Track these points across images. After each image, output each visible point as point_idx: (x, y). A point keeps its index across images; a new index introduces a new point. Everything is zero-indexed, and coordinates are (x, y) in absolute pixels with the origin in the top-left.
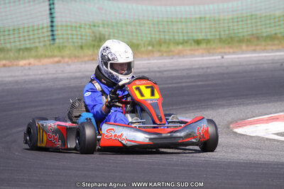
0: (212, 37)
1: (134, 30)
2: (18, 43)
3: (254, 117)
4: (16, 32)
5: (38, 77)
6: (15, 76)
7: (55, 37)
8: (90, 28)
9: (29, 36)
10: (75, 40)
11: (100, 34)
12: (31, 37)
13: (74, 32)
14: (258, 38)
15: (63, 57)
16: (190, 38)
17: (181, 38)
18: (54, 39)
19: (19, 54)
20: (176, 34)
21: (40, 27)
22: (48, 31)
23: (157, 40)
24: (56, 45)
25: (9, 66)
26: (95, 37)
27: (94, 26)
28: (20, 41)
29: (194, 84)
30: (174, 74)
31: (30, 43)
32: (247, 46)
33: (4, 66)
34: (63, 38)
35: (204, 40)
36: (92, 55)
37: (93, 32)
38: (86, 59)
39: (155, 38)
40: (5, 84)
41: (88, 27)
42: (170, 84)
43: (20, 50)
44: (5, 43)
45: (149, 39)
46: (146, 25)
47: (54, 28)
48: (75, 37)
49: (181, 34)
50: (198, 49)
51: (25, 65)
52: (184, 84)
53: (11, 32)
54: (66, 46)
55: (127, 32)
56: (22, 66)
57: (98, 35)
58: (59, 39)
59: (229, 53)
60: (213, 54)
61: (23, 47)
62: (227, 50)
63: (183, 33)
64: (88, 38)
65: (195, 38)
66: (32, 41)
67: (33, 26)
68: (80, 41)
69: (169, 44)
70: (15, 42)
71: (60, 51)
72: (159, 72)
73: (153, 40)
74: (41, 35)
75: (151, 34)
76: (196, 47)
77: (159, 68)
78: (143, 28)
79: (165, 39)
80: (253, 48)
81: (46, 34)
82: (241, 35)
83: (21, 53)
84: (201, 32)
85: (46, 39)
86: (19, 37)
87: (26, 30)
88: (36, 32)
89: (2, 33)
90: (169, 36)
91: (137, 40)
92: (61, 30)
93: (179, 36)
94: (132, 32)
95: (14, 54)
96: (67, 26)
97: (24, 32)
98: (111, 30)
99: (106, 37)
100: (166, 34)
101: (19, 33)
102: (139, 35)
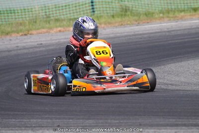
1: (149, 3)
2: (69, 15)
4: (67, 7)
7: (95, 10)
8: (119, 3)
9: (76, 10)
10: (108, 12)
11: (126, 7)
12: (78, 11)
13: (108, 6)
15: (100, 24)
16: (189, 7)
18: (94, 11)
19: (70, 23)
21: (84, 3)
22: (89, 6)
23: (167, 9)
24: (95, 15)
25: (63, 31)
26: (123, 9)
27: (122, 1)
28: (70, 14)
29: (193, 39)
30: (179, 33)
33: (60, 31)
34: (100, 11)
36: (121, 22)
37: (121, 6)
38: (117, 24)
39: (165, 8)
40: (61, 44)
41: (117, 2)
42: (176, 40)
43: (70, 19)
44: (60, 15)
45: (160, 9)
47: (94, 4)
48: (108, 9)
50: (195, 15)
52: (186, 40)
53: (64, 8)
54: (102, 16)
55: (145, 4)
57: (124, 7)
58: (97, 11)
61: (72, 17)
63: (184, 3)
65: (193, 7)
66: (78, 13)
67: (79, 3)
68: (112, 12)
69: (174, 12)
70: (66, 14)
71: (98, 20)
72: (168, 32)
73: (163, 9)
74: (85, 9)
75: (161, 5)
76: (194, 13)
77: (168, 29)
78: (156, 1)
79: (172, 8)
81: (88, 8)
85: (88, 11)
86: (70, 11)
87: (74, 5)
88: (81, 7)
89: (57, 9)
90: (175, 6)
91: (152, 9)
92: (99, 5)
93: (181, 6)
94: (148, 4)
95: (67, 23)
96: (102, 2)
97: (73, 7)
98: (134, 4)
99: (130, 8)
100: (172, 4)
101: (69, 8)
102: (153, 6)
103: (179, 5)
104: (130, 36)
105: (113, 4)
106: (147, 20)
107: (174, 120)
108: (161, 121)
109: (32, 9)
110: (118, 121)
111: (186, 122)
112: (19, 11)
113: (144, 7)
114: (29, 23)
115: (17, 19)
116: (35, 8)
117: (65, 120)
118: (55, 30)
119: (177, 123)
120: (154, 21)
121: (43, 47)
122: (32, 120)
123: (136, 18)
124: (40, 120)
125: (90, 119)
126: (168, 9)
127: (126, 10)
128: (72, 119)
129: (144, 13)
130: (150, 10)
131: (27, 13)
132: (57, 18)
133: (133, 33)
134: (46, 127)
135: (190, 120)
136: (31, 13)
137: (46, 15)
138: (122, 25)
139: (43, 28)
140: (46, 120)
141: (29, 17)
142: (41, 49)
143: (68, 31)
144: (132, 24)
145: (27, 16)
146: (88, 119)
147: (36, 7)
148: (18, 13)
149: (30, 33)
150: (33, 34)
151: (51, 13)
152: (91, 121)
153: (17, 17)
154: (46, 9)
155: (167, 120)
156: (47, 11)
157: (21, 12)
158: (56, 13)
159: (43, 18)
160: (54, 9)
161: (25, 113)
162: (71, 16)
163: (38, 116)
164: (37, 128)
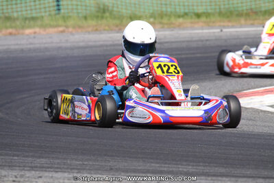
0: (213, 11)
1: (137, 2)
2: (24, 13)
3: (249, 89)
4: (23, 1)
5: (42, 46)
6: (20, 44)
7: (61, 7)
9: (35, 5)
10: (79, 11)
11: (104, 5)
12: (38, 7)
13: (79, 3)
14: (256, 13)
15: (67, 27)
16: (192, 11)
17: (182, 11)
18: (59, 10)
19: (25, 23)
20: (177, 7)
22: (53, 2)
23: (159, 12)
24: (61, 15)
25: (15, 35)
26: (99, 8)
28: (26, 10)
29: (192, 56)
30: (174, 46)
31: (36, 13)
32: (246, 20)
33: (11, 34)
35: (204, 13)
36: (96, 26)
37: (97, 4)
38: (90, 29)
39: (157, 10)
40: (10, 52)
43: (26, 19)
44: (13, 12)
45: (151, 11)
48: (79, 7)
49: (182, 7)
50: (198, 22)
51: (31, 33)
52: (183, 56)
54: (70, 17)
55: (130, 3)
56: (28, 35)
57: (102, 7)
58: (64, 9)
59: (228, 27)
60: (212, 27)
61: (29, 16)
62: (226, 24)
63: (184, 6)
64: (93, 9)
65: (196, 11)
66: (38, 11)
68: (84, 11)
69: (170, 16)
70: (21, 11)
71: (65, 21)
73: (156, 12)
74: (47, 5)
76: (197, 20)
79: (167, 11)
80: (252, 22)
81: (52, 4)
82: (240, 9)
83: (27, 22)
84: (202, 6)
86: (26, 7)
89: (9, 3)
90: (171, 8)
91: (140, 11)
93: (180, 9)
94: (135, 4)
95: (20, 23)
97: (30, 2)
98: (115, 2)
99: (110, 8)
100: (168, 6)
101: (26, 3)
102: (142, 7)
104: (107, 46)
108: (139, 166)
110: (81, 163)
111: (174, 169)
113: (129, 8)
117: (7, 157)
118: (4, 32)
119: (163, 169)
123: (117, 22)
125: (43, 158)
126: (162, 12)
127: (104, 10)
128: (18, 156)
129: (129, 15)
130: (137, 13)
132: (7, 15)
133: (111, 43)
135: (180, 166)
138: (97, 30)
143: (23, 34)
144: (112, 30)
146: (39, 157)
152: (43, 160)
160: (5, 3)
162: (27, 14)
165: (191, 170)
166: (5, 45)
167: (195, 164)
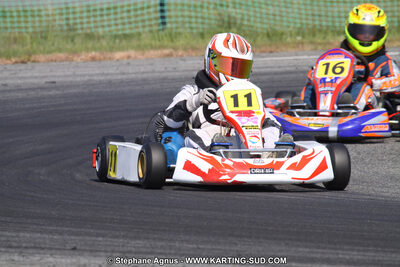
1: (277, 13)
2: (113, 28)
4: (112, 11)
5: (139, 76)
6: (108, 74)
7: (167, 20)
8: (215, 9)
9: (129, 17)
10: (194, 25)
11: (229, 17)
12: (133, 19)
13: (193, 14)
15: (175, 49)
18: (164, 23)
19: (114, 42)
21: (145, 5)
22: (156, 12)
23: (311, 27)
24: (167, 31)
25: (100, 60)
26: (223, 21)
27: (222, 5)
28: (116, 25)
31: (131, 29)
33: (93, 59)
34: (176, 22)
37: (220, 15)
39: (308, 24)
40: (93, 85)
41: (212, 6)
43: (116, 36)
44: (96, 27)
45: (298, 25)
46: (296, 6)
47: (166, 8)
48: (193, 20)
51: (123, 58)
53: (105, 12)
54: (180, 34)
55: (267, 14)
56: (118, 60)
57: (226, 19)
58: (171, 23)
61: (120, 33)
64: (213, 22)
66: (133, 25)
67: (135, 4)
68: (200, 26)
69: (326, 33)
70: (109, 26)
71: (172, 41)
73: (304, 26)
74: (146, 17)
75: (301, 19)
78: (290, 10)
79: (321, 25)
81: (153, 16)
83: (117, 41)
86: (116, 19)
87: (125, 9)
89: (92, 14)
90: (327, 21)
91: (282, 26)
92: (175, 10)
94: (274, 15)
95: (108, 43)
96: (183, 5)
97: (123, 12)
98: (245, 12)
99: (239, 22)
100: (323, 18)
101: (116, 13)
102: (285, 19)
103: (337, 19)
105: (205, 10)
106: (270, 45)
107: (308, 250)
109: (40, 11)
110: (195, 246)
111: (331, 256)
112: (15, 14)
113: (265, 21)
114: (31, 38)
115: (9, 30)
116: (46, 10)
117: (88, 238)
118: (83, 57)
120: (284, 49)
121: (57, 88)
122: (22, 234)
124: (39, 235)
125: (139, 239)
126: (314, 26)
127: (229, 23)
128: (103, 236)
129: (265, 32)
130: (278, 28)
131: (30, 19)
132: (89, 31)
134: (50, 249)
135: (340, 252)
136: (37, 19)
137: (68, 25)
139: (60, 50)
140: (51, 236)
141: (33, 27)
142: (52, 93)
143: (110, 58)
145: (29, 25)
146: (135, 238)
147: (50, 7)
148: (12, 17)
149: (32, 59)
150: (38, 62)
151: (78, 21)
152: (140, 243)
153: (9, 25)
154: (68, 13)
155: (293, 249)
156: (71, 16)
157: (19, 16)
158: (88, 22)
159: (62, 31)
160: (85, 14)
161: (8, 219)
162: (118, 30)
163: (35, 227)
164: (31, 251)
165: (356, 258)
166: (84, 75)
167: (361, 248)
